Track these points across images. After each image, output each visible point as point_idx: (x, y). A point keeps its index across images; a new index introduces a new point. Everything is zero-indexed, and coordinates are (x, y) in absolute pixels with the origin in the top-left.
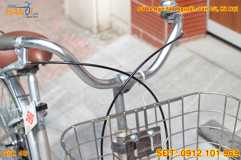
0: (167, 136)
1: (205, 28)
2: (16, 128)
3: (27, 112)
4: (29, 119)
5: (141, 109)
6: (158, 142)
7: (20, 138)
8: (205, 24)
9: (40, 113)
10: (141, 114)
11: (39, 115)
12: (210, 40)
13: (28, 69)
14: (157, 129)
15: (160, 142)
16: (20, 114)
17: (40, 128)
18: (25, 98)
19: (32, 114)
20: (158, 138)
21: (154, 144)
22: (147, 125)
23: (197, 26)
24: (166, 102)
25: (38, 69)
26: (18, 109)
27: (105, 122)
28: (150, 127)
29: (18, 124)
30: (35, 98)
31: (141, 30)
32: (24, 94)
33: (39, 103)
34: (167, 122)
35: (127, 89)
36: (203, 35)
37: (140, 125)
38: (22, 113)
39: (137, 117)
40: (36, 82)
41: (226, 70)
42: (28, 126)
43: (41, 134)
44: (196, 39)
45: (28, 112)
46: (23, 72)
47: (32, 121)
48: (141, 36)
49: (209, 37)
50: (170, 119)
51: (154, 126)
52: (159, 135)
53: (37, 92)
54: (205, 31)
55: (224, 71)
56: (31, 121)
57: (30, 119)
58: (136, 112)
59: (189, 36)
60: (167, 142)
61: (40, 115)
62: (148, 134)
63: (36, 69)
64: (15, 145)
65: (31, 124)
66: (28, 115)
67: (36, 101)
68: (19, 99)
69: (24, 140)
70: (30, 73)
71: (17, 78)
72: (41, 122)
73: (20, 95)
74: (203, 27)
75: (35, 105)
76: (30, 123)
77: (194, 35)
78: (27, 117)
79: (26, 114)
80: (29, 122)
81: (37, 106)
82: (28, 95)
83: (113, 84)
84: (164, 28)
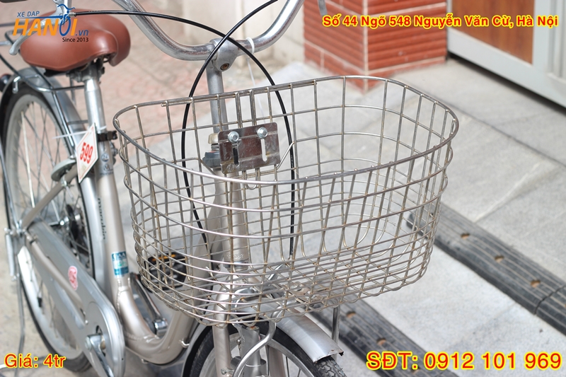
0: (290, 142)
1: (446, 46)
2: (63, 178)
3: (82, 144)
4: (84, 156)
5: (245, 93)
6: (274, 149)
7: (75, 214)
8: (445, 38)
9: (104, 145)
10: (245, 101)
11: (102, 149)
12: (454, 68)
13: (85, 68)
14: (273, 127)
15: (277, 149)
16: (71, 150)
17: (105, 171)
18: (80, 126)
19: (90, 147)
20: (273, 142)
21: (267, 150)
22: (254, 119)
23: (427, 41)
24: (287, 86)
25: (103, 71)
26: (65, 136)
27: (188, 106)
28: (259, 123)
29: (67, 171)
30: (95, 119)
31: (322, 51)
32: (78, 120)
33: (103, 128)
34: (290, 118)
35: (226, 62)
36: (442, 58)
37: (244, 118)
38: (74, 148)
39: (238, 104)
40: (99, 93)
41: (474, 118)
42: (84, 167)
43: (105, 182)
44: (427, 66)
45: (85, 144)
46: (77, 76)
47: (90, 157)
48: (322, 61)
49: (452, 63)
50: (294, 114)
51: (268, 121)
52: (275, 137)
53: (100, 109)
54: (444, 50)
55: (470, 119)
56: (88, 158)
57: (86, 155)
58: (236, 96)
59: (410, 61)
60: (291, 150)
61: (104, 149)
62: (256, 133)
63: (100, 71)
64: (65, 226)
65: (88, 162)
66: (83, 149)
67: (98, 125)
68: (69, 126)
69: (82, 218)
70: (88, 77)
71: (69, 93)
72: (106, 161)
73: (72, 120)
74: (439, 43)
75: (96, 132)
76: (86, 162)
77: (422, 58)
78: (82, 152)
79: (81, 149)
80: (85, 160)
81: (99, 132)
82: (86, 121)
83: (202, 54)
84: (361, 42)
